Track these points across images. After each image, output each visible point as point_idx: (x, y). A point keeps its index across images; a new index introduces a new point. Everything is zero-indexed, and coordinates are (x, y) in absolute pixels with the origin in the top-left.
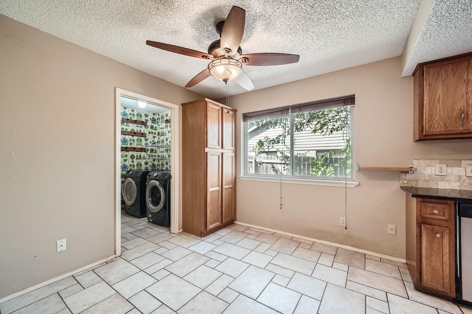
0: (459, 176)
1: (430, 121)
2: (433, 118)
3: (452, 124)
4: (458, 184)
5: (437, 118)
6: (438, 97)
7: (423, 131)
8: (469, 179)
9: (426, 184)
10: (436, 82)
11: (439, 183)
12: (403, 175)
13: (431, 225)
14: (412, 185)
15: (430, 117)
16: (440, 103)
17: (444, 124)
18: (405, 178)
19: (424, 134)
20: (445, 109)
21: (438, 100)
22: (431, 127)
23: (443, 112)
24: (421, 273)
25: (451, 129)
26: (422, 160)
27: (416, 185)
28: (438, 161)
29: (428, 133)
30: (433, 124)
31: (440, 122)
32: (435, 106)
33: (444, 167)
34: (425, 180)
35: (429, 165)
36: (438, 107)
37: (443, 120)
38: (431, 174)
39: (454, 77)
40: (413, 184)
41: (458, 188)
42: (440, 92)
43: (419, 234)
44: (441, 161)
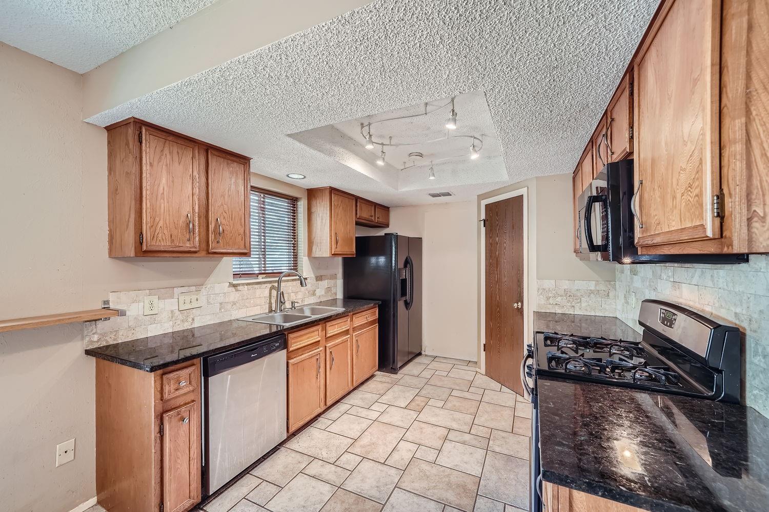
0: (172, 311)
1: (152, 226)
2: (156, 223)
3: (179, 237)
4: (171, 323)
5: (161, 224)
6: (162, 188)
7: (141, 244)
8: (182, 313)
9: (131, 334)
10: (158, 163)
11: (150, 327)
12: (91, 326)
13: (175, 408)
14: (107, 342)
15: (152, 220)
16: (164, 200)
17: (169, 235)
18: (94, 331)
19: (144, 248)
20: (170, 211)
21: (162, 194)
22: (154, 237)
23: (168, 215)
24: (163, 504)
25: (177, 245)
26: (124, 293)
27: (114, 340)
28: (148, 291)
29: (150, 248)
30: (156, 233)
31: (165, 232)
32: (158, 203)
33: (155, 299)
34: (129, 327)
35: (134, 299)
36: (162, 205)
37: (168, 228)
38: (138, 315)
39: (179, 165)
40: (109, 340)
41: (171, 330)
42: (164, 181)
43: (159, 435)
44: (152, 291)
